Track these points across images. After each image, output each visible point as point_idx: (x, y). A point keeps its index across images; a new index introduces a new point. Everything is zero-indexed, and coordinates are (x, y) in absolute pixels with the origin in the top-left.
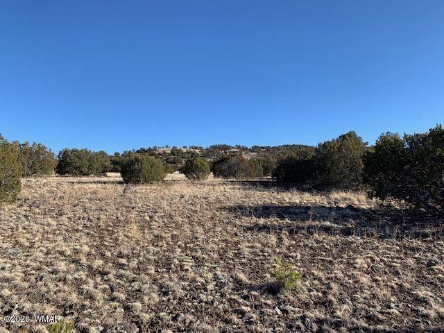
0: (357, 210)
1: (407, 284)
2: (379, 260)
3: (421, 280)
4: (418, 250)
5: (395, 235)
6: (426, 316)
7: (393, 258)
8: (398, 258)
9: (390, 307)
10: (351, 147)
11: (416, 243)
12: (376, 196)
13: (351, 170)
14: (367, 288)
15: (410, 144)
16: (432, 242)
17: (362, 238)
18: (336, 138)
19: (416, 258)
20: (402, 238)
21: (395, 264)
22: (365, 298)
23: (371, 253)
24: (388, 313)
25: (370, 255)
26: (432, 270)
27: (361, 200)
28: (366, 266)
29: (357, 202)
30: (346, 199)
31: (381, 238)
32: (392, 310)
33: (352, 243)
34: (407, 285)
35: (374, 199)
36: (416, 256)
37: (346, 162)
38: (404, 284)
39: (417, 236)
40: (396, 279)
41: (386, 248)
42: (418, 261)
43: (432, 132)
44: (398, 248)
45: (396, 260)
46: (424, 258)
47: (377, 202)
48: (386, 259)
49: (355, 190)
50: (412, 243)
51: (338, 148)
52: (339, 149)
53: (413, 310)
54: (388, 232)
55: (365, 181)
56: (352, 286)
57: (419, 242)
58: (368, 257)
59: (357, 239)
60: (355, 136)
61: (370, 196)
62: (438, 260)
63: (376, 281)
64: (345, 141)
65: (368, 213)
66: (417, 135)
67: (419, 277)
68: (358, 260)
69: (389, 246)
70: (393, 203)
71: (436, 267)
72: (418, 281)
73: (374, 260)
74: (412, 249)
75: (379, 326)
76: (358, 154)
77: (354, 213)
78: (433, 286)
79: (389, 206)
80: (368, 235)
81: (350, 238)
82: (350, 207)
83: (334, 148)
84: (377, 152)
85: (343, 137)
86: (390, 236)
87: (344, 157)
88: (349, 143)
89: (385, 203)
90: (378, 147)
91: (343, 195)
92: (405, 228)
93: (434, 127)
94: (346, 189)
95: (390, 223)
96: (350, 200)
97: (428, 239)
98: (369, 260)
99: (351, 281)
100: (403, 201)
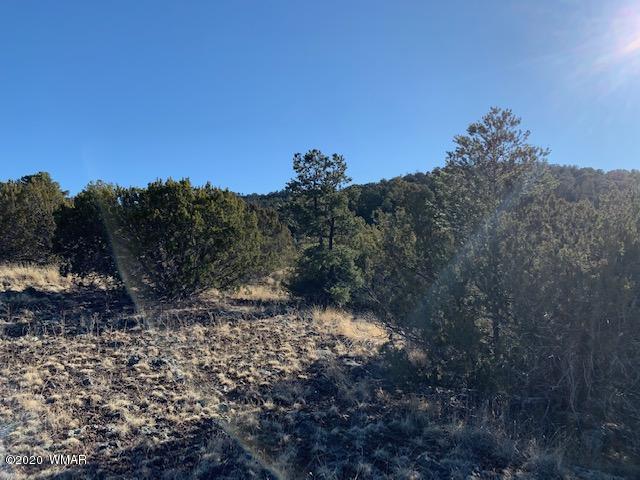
0: (41, 294)
1: (97, 396)
2: (63, 367)
3: (118, 386)
4: (119, 344)
5: (92, 327)
6: (116, 436)
7: (84, 362)
8: (91, 360)
9: (66, 437)
10: (40, 196)
11: (120, 335)
12: (73, 272)
13: (38, 232)
14: (35, 415)
15: (124, 200)
16: (139, 331)
17: (42, 338)
18: (15, 179)
19: (115, 356)
20: (102, 330)
21: (85, 370)
22: (30, 434)
23: (52, 360)
24: (64, 447)
25: (49, 363)
26: (133, 369)
27: (50, 278)
28: (40, 381)
29: (43, 282)
30: (24, 278)
31: (71, 335)
32: (69, 440)
33: (21, 347)
34: (97, 398)
35: (70, 277)
36: (116, 353)
37: (29, 220)
38: (93, 397)
39: (121, 326)
40: (83, 392)
41: (77, 349)
42: (118, 360)
43: (151, 187)
44: (94, 346)
45: (88, 364)
46: (126, 354)
47: (74, 280)
48: (73, 366)
49: (43, 264)
50: (114, 336)
51: (17, 195)
52: (20, 197)
53: (99, 432)
54: (83, 325)
55: (57, 249)
56: (10, 419)
57: (123, 334)
58: (45, 367)
59: (31, 341)
60: (49, 180)
61: (64, 273)
62: (141, 354)
63: (52, 401)
64: (30, 185)
65: (59, 298)
66: (133, 189)
67: (116, 383)
68: (28, 376)
69: (81, 345)
70: (96, 281)
71: (138, 365)
72: (113, 388)
73: (55, 370)
74: (112, 345)
75: (43, 472)
76: (51, 207)
77: (35, 299)
78: (131, 391)
79: (92, 286)
80: (51, 332)
81: (21, 341)
82: (30, 291)
83: (10, 195)
84: (77, 208)
85: (28, 179)
86: (85, 330)
87: (26, 211)
88: (38, 190)
89: (86, 282)
90: (79, 200)
91: (21, 270)
92: (109, 316)
93: (153, 181)
94: (27, 261)
95: (89, 310)
96: (32, 278)
97: (135, 328)
98: (47, 371)
99: (9, 412)
100: (110, 279)
